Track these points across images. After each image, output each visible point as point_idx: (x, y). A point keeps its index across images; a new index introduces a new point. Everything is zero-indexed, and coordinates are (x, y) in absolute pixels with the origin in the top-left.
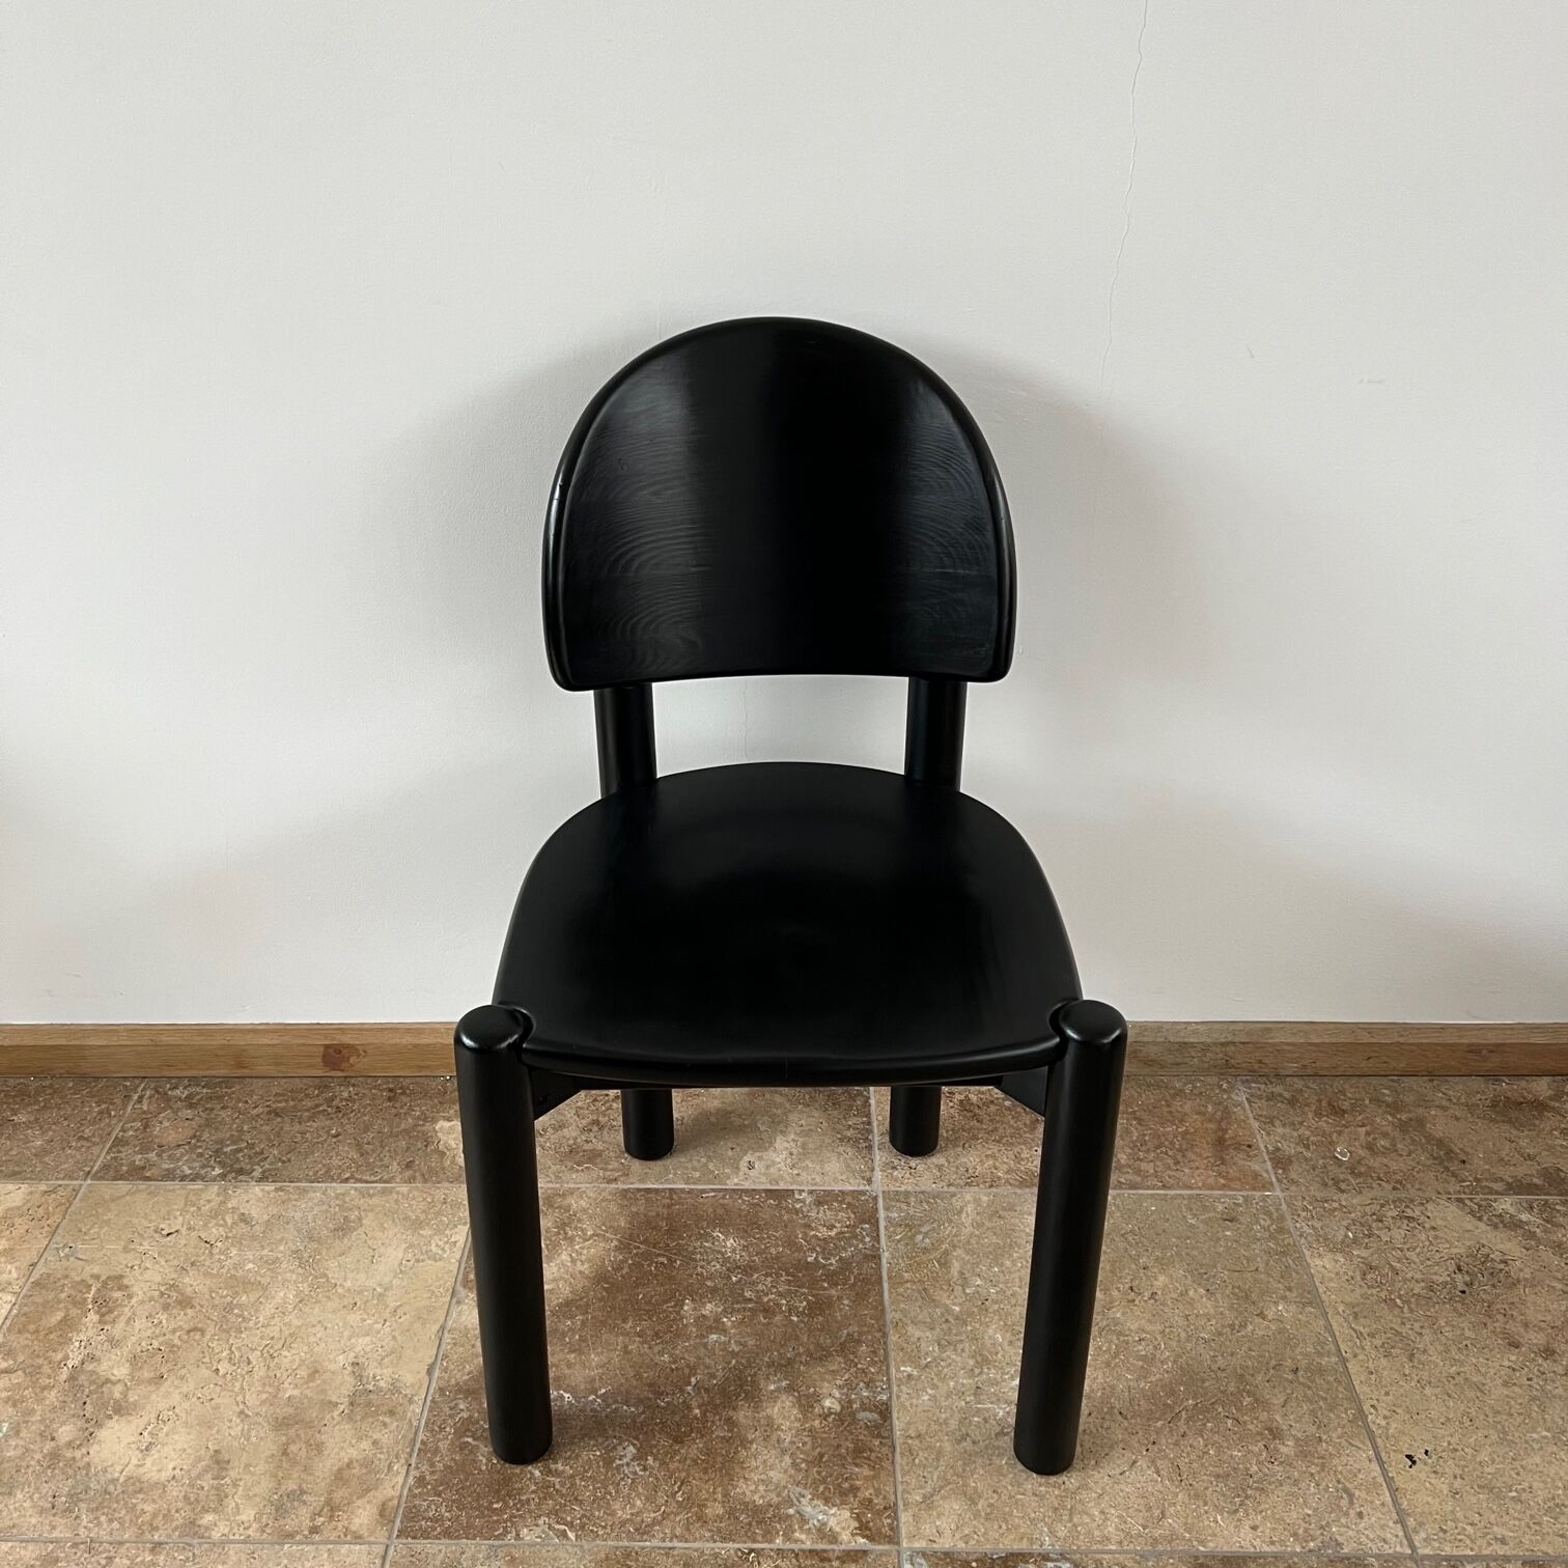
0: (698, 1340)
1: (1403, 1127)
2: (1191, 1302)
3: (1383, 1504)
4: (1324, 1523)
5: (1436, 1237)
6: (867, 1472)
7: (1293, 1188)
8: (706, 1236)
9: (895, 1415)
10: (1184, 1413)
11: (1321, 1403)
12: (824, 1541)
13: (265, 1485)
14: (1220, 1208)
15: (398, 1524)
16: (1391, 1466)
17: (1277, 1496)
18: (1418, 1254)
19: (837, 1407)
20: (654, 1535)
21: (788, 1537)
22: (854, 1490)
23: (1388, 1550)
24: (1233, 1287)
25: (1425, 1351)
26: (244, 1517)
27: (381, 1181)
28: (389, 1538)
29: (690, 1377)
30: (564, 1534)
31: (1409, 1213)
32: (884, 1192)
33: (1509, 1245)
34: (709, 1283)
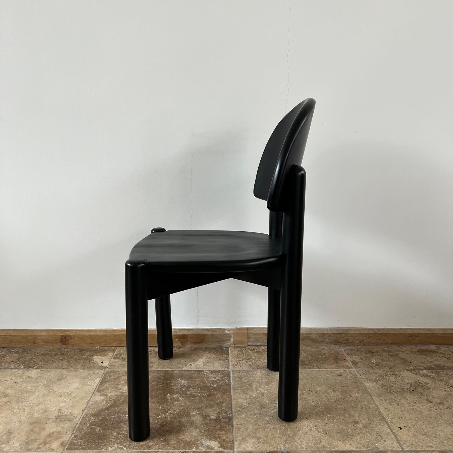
0: (171, 403)
1: (392, 356)
2: (328, 393)
3: (392, 439)
4: (373, 443)
5: (404, 379)
6: (224, 433)
7: (359, 368)
8: (176, 380)
9: (233, 419)
10: (327, 418)
11: (371, 415)
12: (209, 449)
13: (24, 438)
14: (336, 373)
15: (67, 447)
16: (394, 429)
17: (358, 438)
18: (398, 383)
19: (215, 418)
20: (152, 448)
21: (197, 448)
22: (219, 437)
23: (394, 449)
24: (341, 390)
25: (402, 404)
26: (15, 445)
27: (74, 369)
28: (63, 450)
29: (168, 411)
30: (122, 448)
31: (395, 373)
32: (232, 371)
33: (426, 380)
34: (176, 390)
